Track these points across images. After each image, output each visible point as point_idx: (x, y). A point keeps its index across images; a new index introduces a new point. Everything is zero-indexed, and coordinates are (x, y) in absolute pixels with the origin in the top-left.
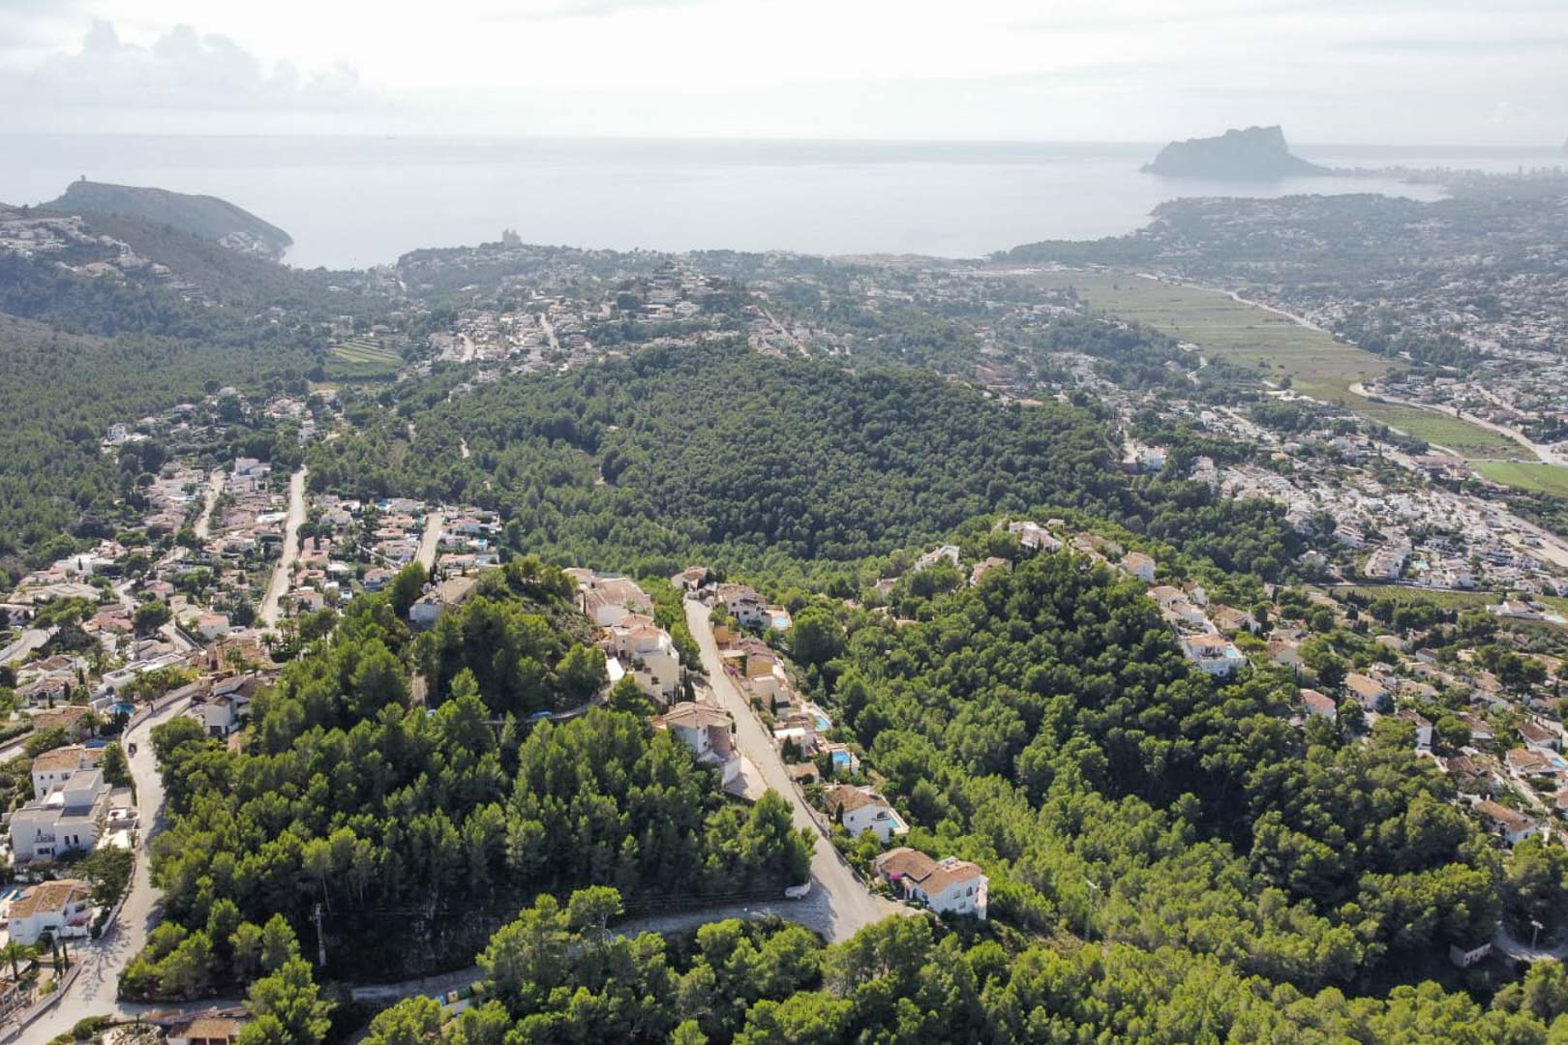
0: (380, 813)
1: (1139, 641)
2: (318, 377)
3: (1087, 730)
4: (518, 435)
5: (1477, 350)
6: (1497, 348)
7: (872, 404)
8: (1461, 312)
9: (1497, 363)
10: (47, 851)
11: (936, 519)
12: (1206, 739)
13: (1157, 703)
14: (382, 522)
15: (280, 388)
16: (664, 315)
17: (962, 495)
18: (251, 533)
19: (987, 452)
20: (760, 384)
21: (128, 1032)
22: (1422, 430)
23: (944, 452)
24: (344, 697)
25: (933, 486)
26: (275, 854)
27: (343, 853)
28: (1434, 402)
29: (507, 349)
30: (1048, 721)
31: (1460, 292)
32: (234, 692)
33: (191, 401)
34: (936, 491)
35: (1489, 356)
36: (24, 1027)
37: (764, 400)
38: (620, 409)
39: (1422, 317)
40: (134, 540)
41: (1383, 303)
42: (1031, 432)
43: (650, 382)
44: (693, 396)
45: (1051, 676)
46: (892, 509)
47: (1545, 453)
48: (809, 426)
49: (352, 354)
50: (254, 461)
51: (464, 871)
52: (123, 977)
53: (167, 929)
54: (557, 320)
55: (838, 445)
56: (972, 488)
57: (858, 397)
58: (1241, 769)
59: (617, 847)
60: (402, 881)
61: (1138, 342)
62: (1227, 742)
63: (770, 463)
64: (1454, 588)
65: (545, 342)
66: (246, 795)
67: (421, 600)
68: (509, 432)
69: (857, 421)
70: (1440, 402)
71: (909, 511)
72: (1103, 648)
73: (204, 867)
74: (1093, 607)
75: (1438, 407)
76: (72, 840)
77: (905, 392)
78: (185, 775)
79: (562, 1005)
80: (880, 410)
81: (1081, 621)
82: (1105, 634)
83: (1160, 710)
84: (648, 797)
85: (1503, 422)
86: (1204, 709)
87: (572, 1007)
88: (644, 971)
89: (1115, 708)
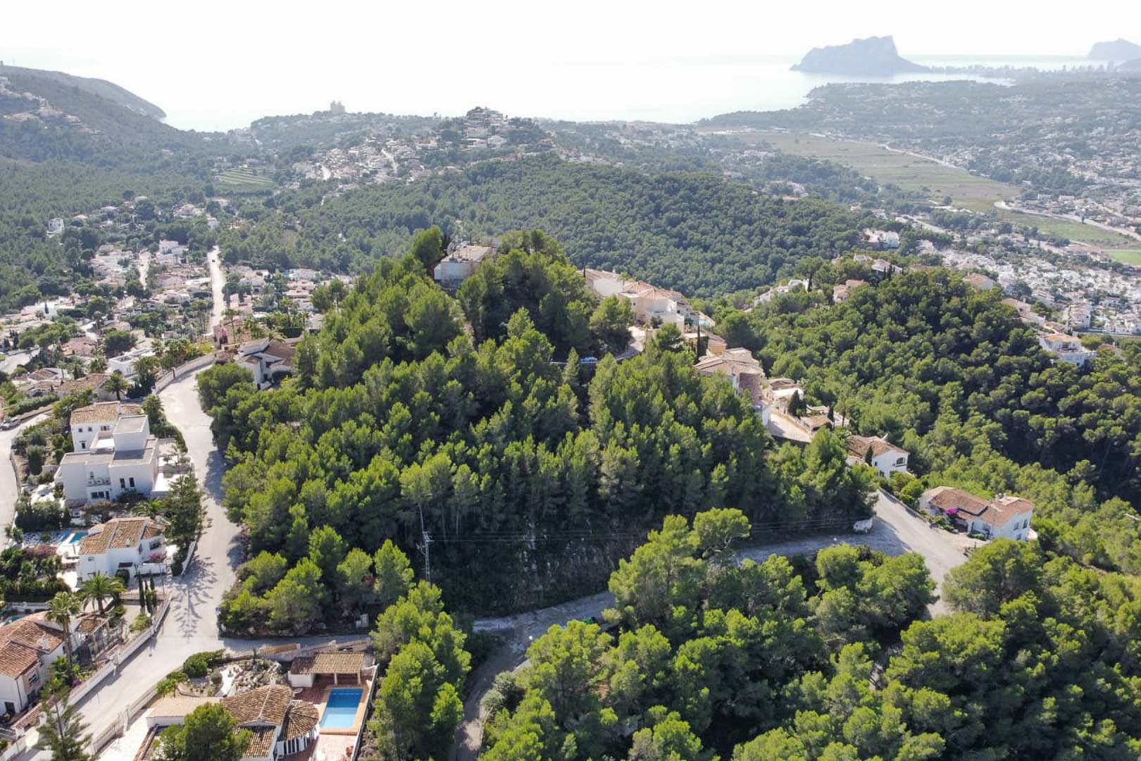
0: (471, 442)
1: (1007, 339)
2: (211, 193)
3: (981, 411)
4: (384, 225)
5: (1082, 177)
6: (1096, 177)
7: (667, 199)
8: (1060, 153)
9: (1097, 187)
10: (101, 495)
11: (732, 283)
12: (1085, 417)
13: (1033, 388)
14: (290, 285)
15: (182, 197)
16: (480, 146)
17: (749, 265)
18: (185, 290)
19: (764, 233)
20: (577, 183)
21: (247, 669)
22: (1062, 232)
23: (731, 234)
25: (726, 259)
26: (371, 481)
27: (442, 482)
28: (1061, 212)
29: (358, 171)
30: (946, 403)
31: (1058, 141)
32: (263, 352)
33: (113, 204)
34: (728, 263)
35: (1091, 182)
36: (121, 667)
37: (584, 194)
38: (462, 207)
39: (1033, 158)
40: (91, 290)
41: (1001, 149)
42: (794, 219)
43: (484, 188)
44: (521, 196)
45: (936, 368)
46: (697, 276)
48: (623, 214)
49: (230, 179)
50: (175, 243)
51: (564, 499)
52: (223, 615)
53: (265, 561)
54: (396, 150)
55: (646, 228)
56: (757, 260)
57: (656, 193)
58: (1124, 441)
59: (707, 475)
60: (501, 511)
61: (831, 173)
62: (1104, 418)
63: (599, 240)
64: (1134, 334)
65: (388, 165)
66: (319, 428)
67: (447, 259)
68: (377, 225)
69: (657, 211)
70: (1067, 212)
71: (710, 277)
72: (974, 344)
73: (294, 496)
74: (957, 313)
75: (1065, 216)
76: (127, 483)
77: (693, 189)
78: (245, 415)
79: (719, 630)
80: (675, 203)
81: (949, 325)
82: (974, 334)
83: (1038, 394)
84: (724, 430)
85: (1118, 224)
86: (1077, 391)
87: (731, 631)
88: (785, 594)
89: (998, 392)
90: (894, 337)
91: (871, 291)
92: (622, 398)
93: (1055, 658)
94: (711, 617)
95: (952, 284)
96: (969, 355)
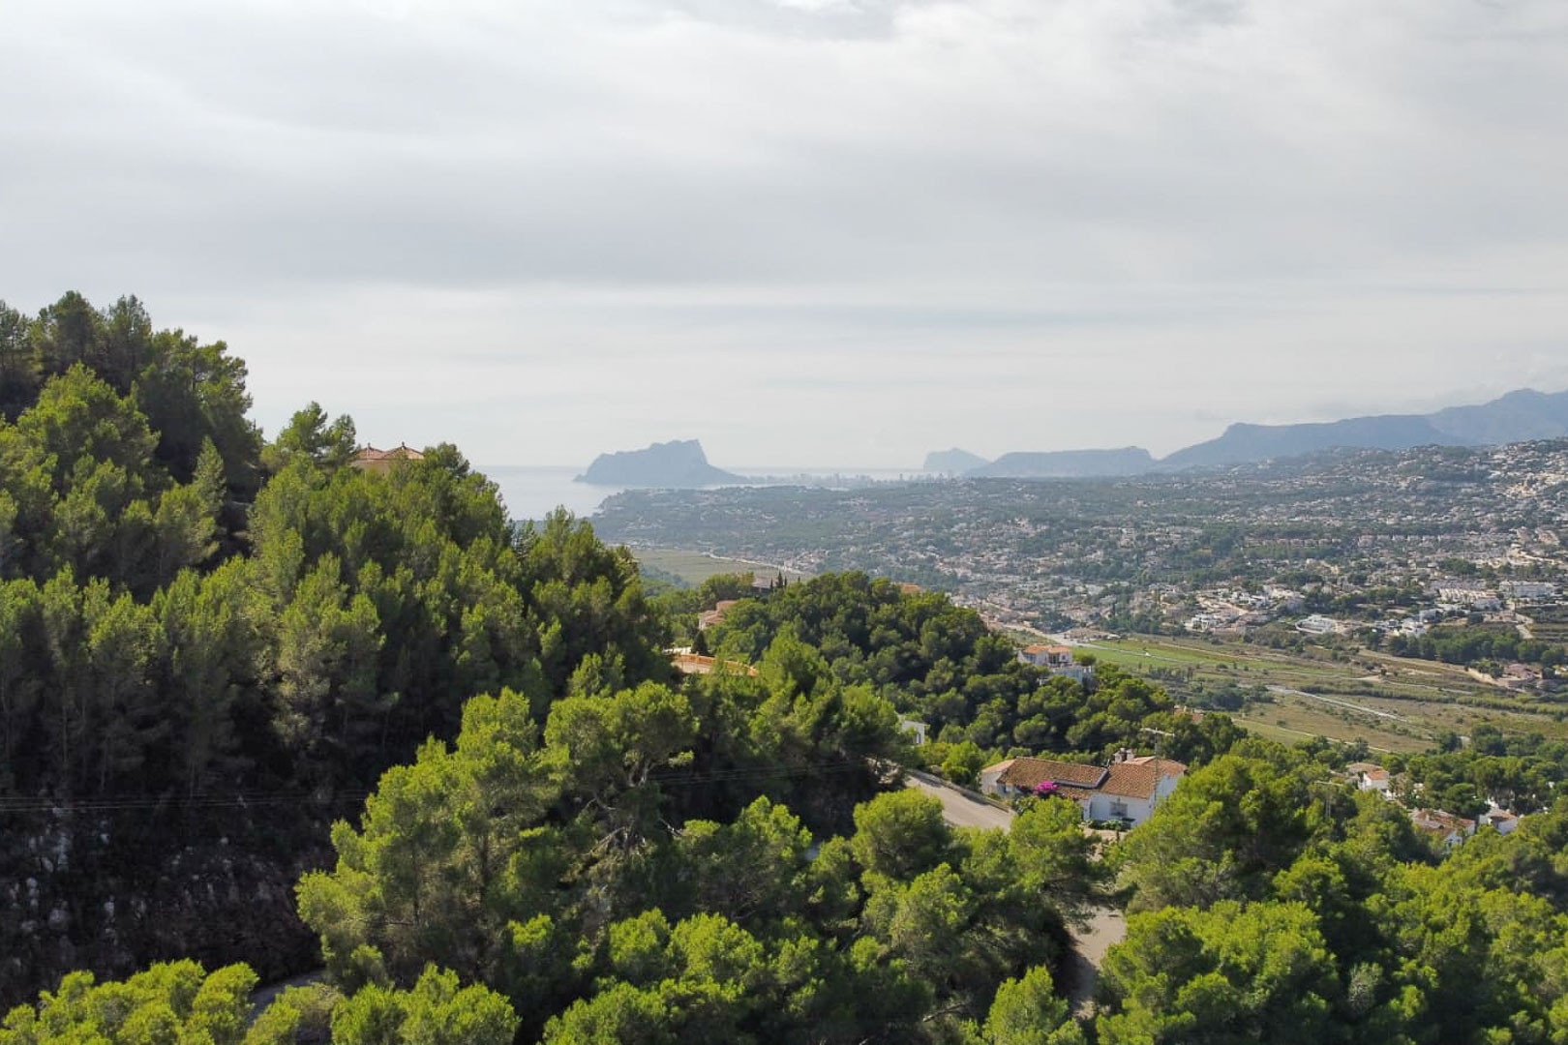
1: (972, 653)
5: (955, 575)
6: (969, 573)
8: (923, 552)
13: (1028, 716)
39: (892, 557)
41: (852, 549)
47: (1058, 638)
51: (165, 727)
72: (927, 665)
74: (892, 624)
81: (883, 643)
82: (923, 651)
83: (1037, 722)
85: (1010, 620)
86: (1088, 716)
87: (697, 964)
88: (811, 888)
89: (981, 723)
91: (759, 606)
92: (334, 525)
95: (876, 588)
96: (923, 680)
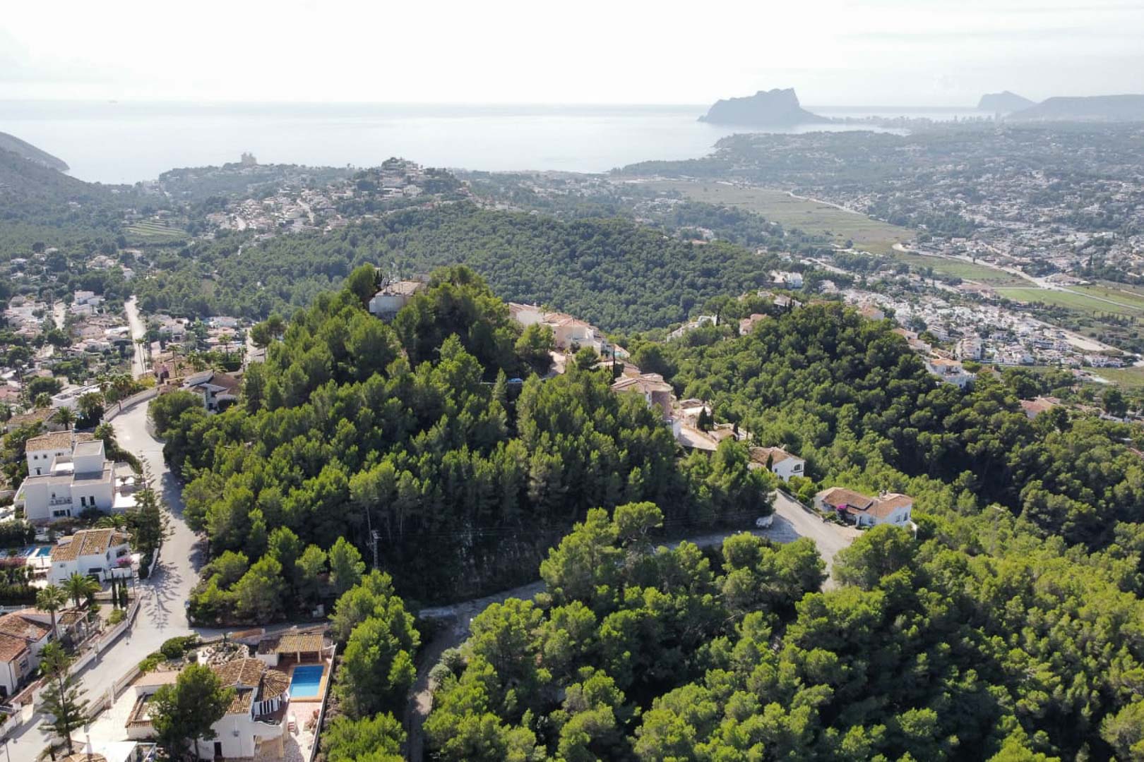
0: (412, 451)
1: (896, 364)
2: (123, 244)
3: (874, 429)
4: (303, 273)
5: (973, 221)
6: (985, 220)
7: (582, 244)
8: (953, 199)
9: (987, 229)
10: (63, 513)
11: (647, 323)
12: (967, 432)
13: (921, 408)
14: (211, 332)
15: (94, 248)
16: (395, 195)
17: (661, 306)
18: (105, 339)
19: (675, 276)
20: (494, 230)
21: (218, 650)
22: (954, 271)
23: (644, 276)
24: (340, 364)
25: (640, 301)
26: (323, 486)
27: (387, 484)
28: (954, 253)
29: (274, 221)
30: (842, 423)
31: (950, 187)
32: (208, 382)
33: (23, 256)
34: (642, 304)
35: (981, 225)
36: (101, 654)
37: (500, 240)
38: (381, 255)
39: (928, 203)
41: (898, 194)
42: (704, 262)
43: (402, 236)
44: (439, 243)
45: (834, 392)
46: (613, 316)
47: (1040, 282)
48: (539, 258)
49: (142, 230)
50: (90, 294)
51: (497, 500)
52: (192, 608)
53: (228, 559)
54: (311, 200)
55: (562, 272)
56: (669, 301)
57: (571, 239)
58: (1001, 453)
59: (624, 478)
60: (441, 512)
61: (739, 219)
62: (984, 433)
63: (516, 284)
64: (1021, 364)
65: (304, 215)
66: (271, 444)
67: (381, 293)
68: (295, 273)
69: (573, 256)
70: (959, 253)
71: (625, 317)
72: (867, 370)
73: (252, 502)
74: (851, 341)
75: (957, 257)
76: (88, 502)
77: (607, 235)
78: (199, 435)
79: (638, 603)
80: (589, 248)
81: (844, 353)
82: (867, 361)
83: (925, 413)
84: (639, 438)
85: (1006, 264)
86: (960, 410)
87: (648, 604)
88: (695, 574)
89: (890, 412)
90: (795, 365)
91: (774, 323)
92: (547, 411)
93: (927, 620)
94: (630, 593)
95: (846, 316)
96: (863, 380)
